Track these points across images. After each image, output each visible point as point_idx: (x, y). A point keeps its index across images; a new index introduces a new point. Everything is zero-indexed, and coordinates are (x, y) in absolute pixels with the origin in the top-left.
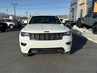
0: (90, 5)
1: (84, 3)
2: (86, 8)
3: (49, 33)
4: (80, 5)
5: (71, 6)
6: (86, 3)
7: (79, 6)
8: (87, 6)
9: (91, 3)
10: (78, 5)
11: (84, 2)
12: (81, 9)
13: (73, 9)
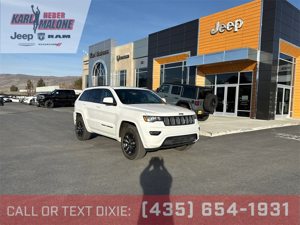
0: (142, 63)
1: (128, 57)
2: (134, 69)
3: (184, 115)
4: (118, 60)
5: (92, 56)
6: (132, 57)
7: (116, 60)
8: (136, 65)
9: (146, 60)
10: (113, 59)
11: (126, 54)
12: (122, 69)
13: (99, 65)
